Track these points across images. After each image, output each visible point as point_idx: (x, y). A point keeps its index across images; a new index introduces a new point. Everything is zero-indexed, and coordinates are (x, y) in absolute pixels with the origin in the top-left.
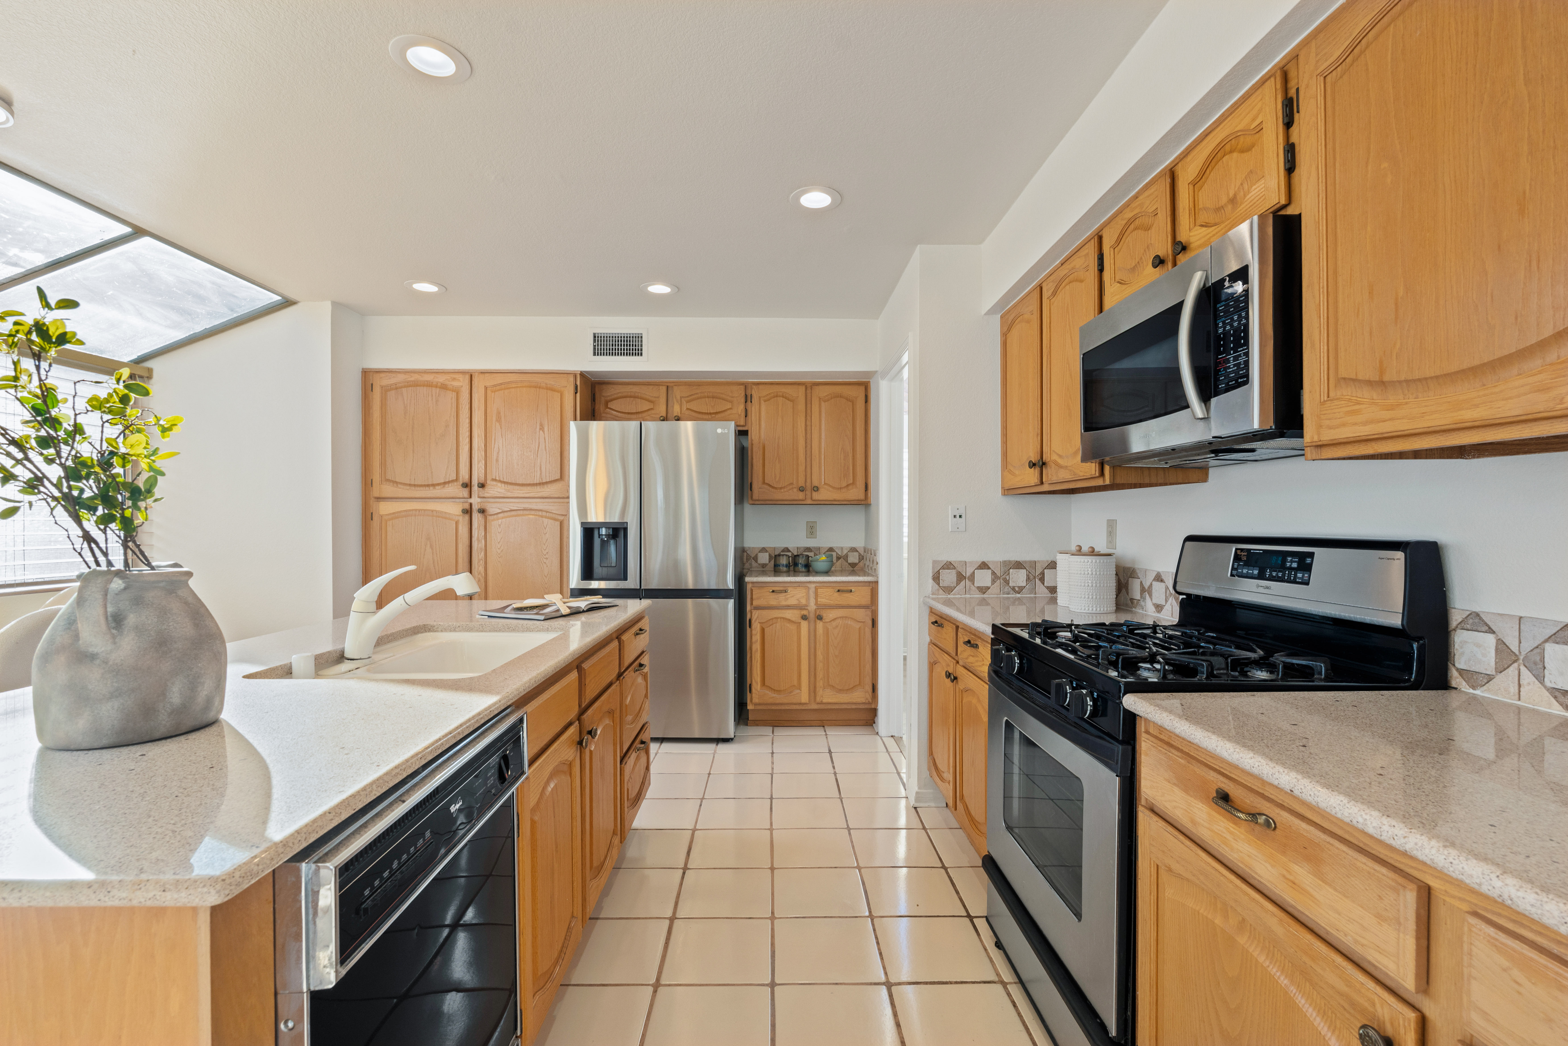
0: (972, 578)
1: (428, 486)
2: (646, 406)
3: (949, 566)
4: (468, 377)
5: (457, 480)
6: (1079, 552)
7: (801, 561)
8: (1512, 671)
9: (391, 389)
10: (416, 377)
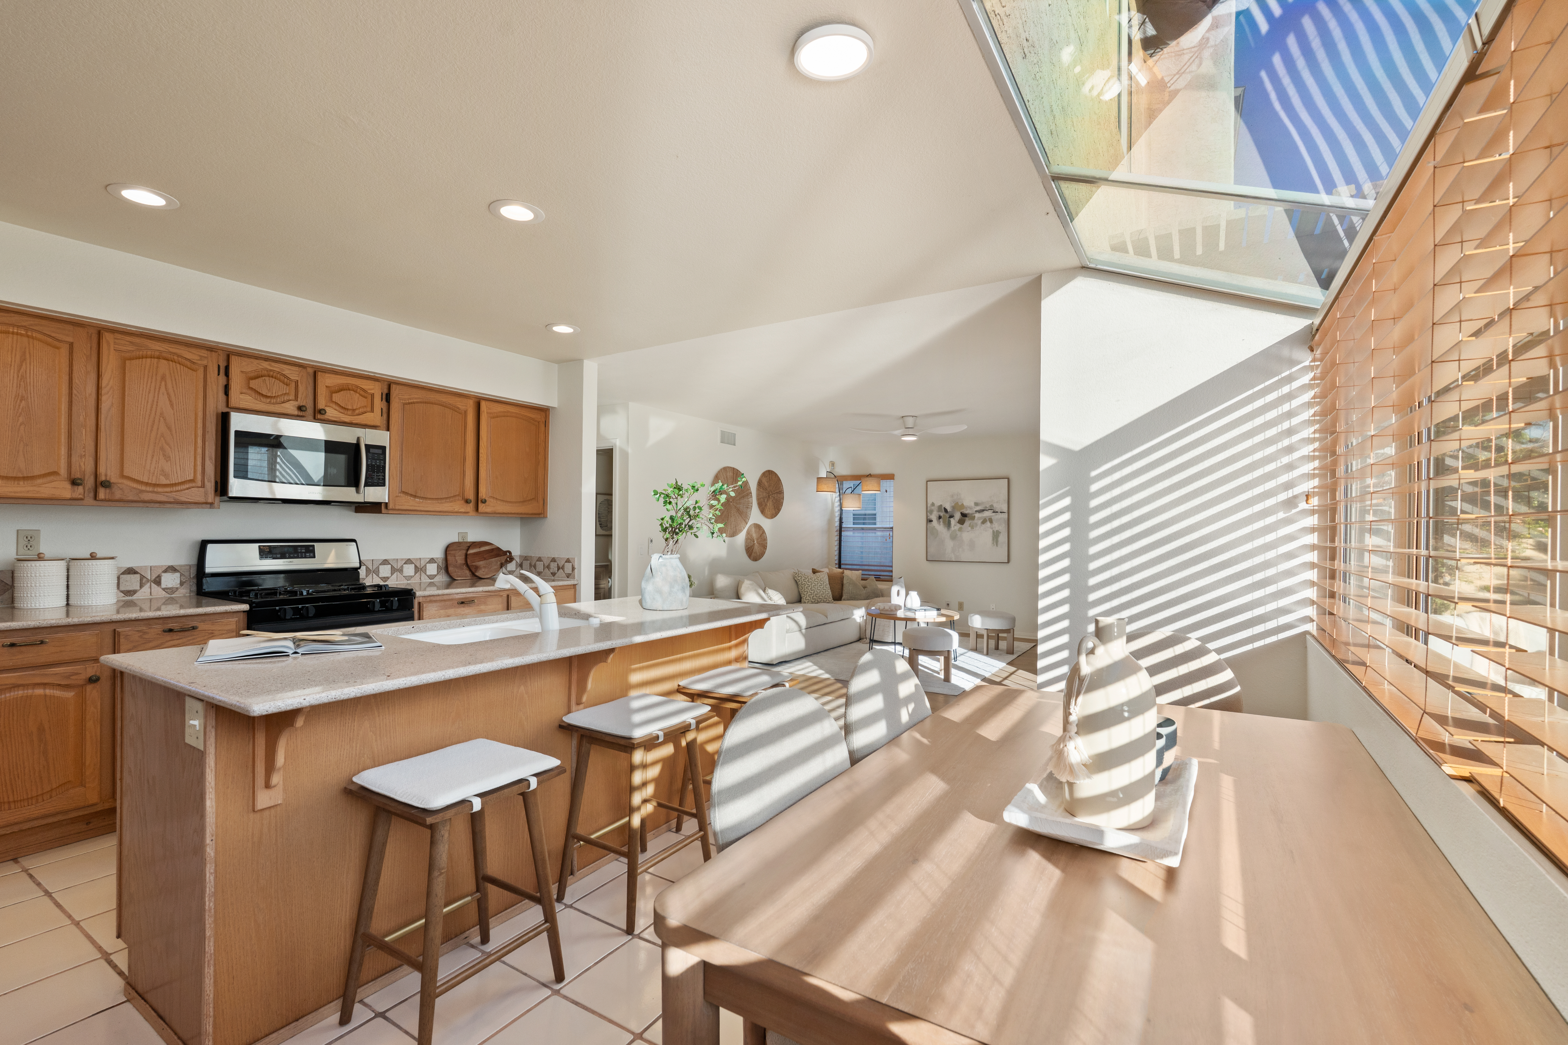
8: (371, 575)
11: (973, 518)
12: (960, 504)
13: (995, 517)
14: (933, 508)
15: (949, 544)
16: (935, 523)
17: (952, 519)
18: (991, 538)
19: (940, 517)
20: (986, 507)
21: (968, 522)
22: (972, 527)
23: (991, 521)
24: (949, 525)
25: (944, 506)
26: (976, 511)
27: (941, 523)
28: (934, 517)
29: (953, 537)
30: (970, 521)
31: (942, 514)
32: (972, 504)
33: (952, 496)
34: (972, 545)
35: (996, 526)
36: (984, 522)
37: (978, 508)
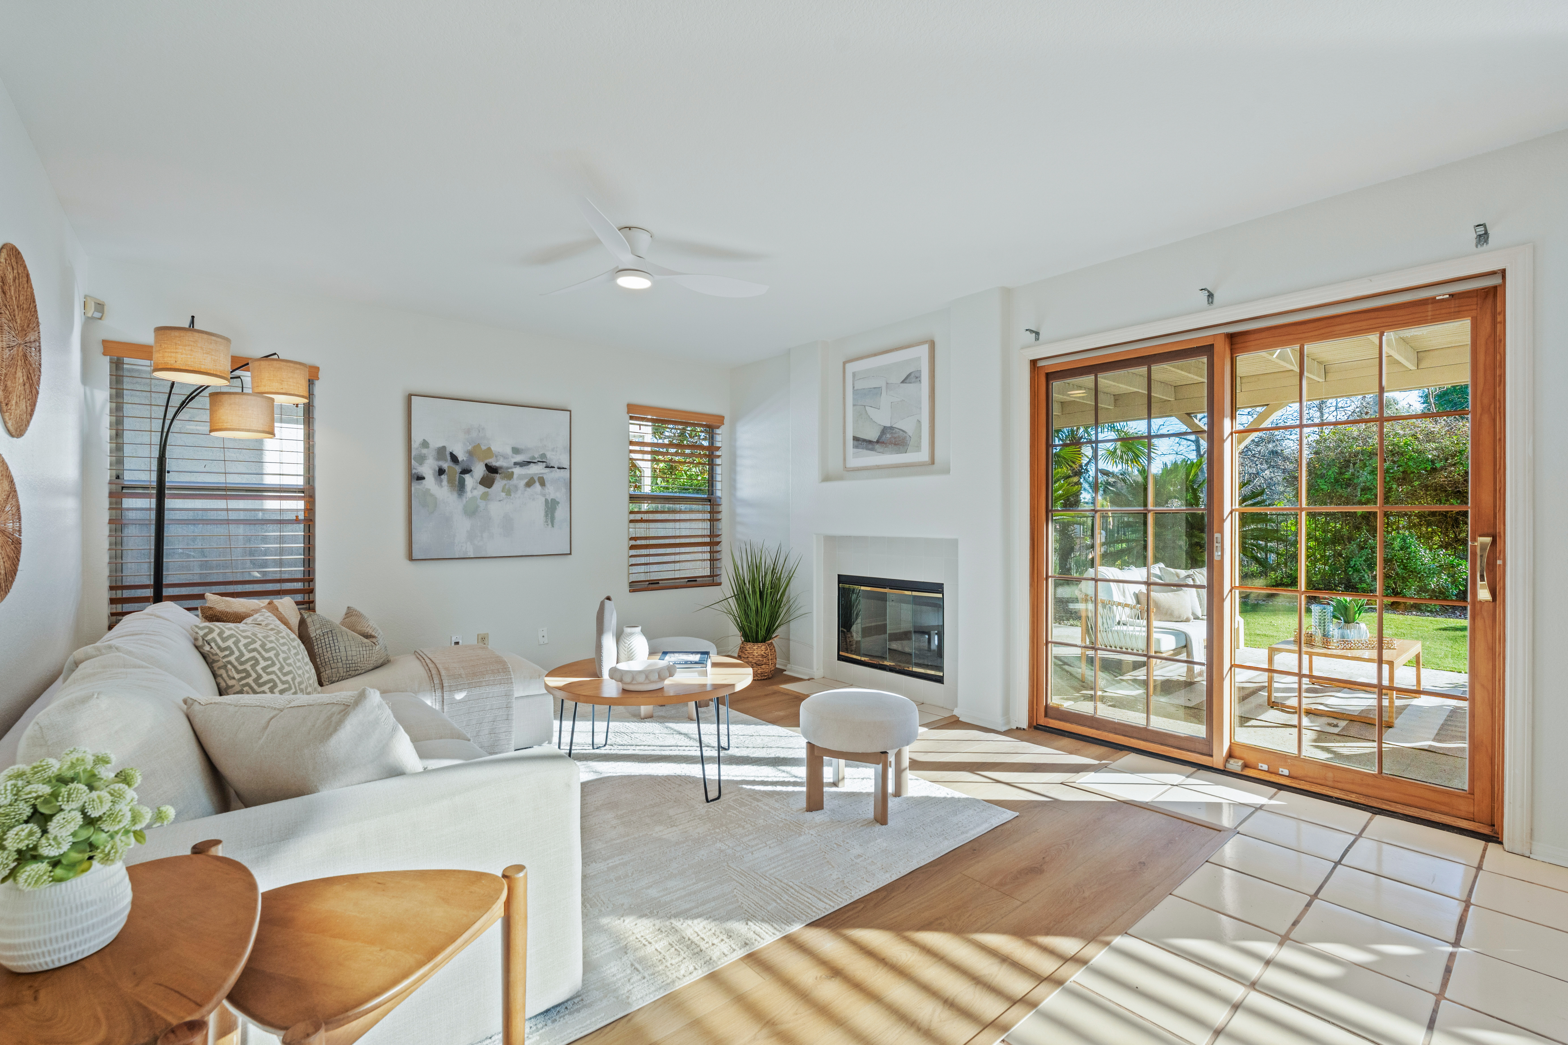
11: (510, 476)
12: (484, 448)
13: (549, 475)
14: (424, 451)
15: (462, 525)
16: (430, 482)
17: (467, 477)
18: (542, 513)
19: (441, 472)
20: (534, 458)
21: (499, 483)
22: (508, 492)
23: (542, 483)
24: (461, 487)
25: (449, 450)
26: (516, 464)
27: (445, 483)
28: (427, 469)
29: (471, 512)
30: (504, 482)
31: (445, 466)
32: (509, 451)
33: (468, 431)
34: (508, 525)
35: (554, 492)
36: (530, 484)
37: (519, 458)
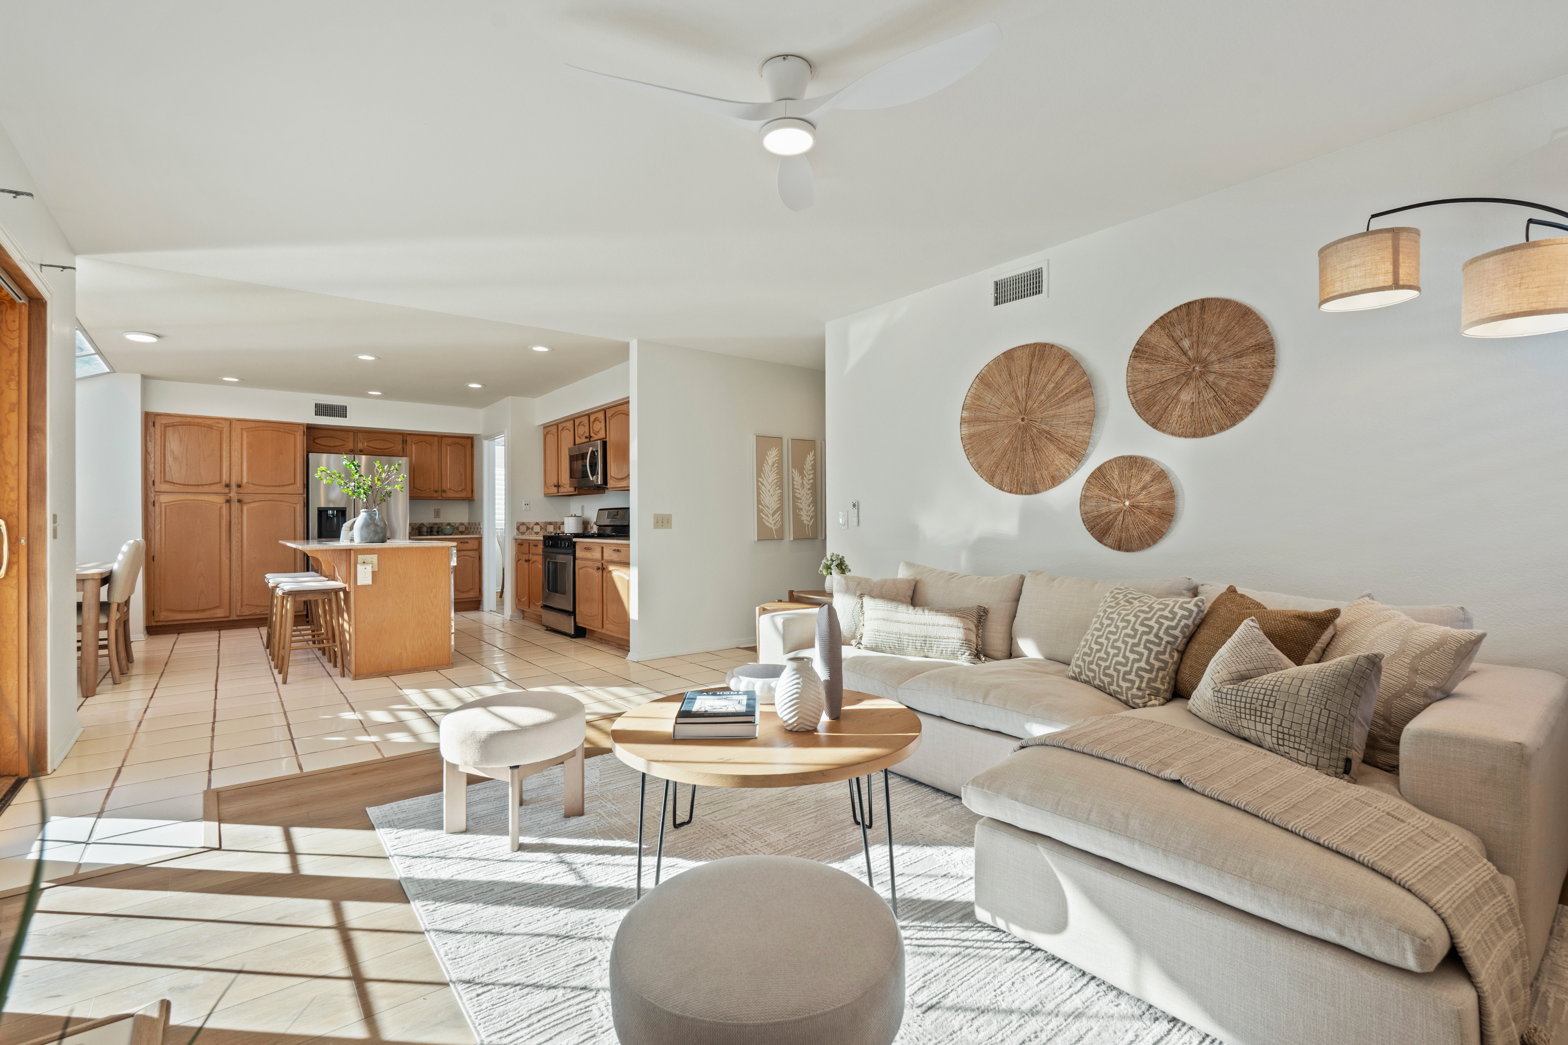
0: (532, 529)
1: (198, 485)
2: (340, 443)
3: (523, 524)
4: (228, 422)
5: (220, 482)
6: (572, 516)
7: (435, 529)
9: (169, 426)
10: (189, 420)
